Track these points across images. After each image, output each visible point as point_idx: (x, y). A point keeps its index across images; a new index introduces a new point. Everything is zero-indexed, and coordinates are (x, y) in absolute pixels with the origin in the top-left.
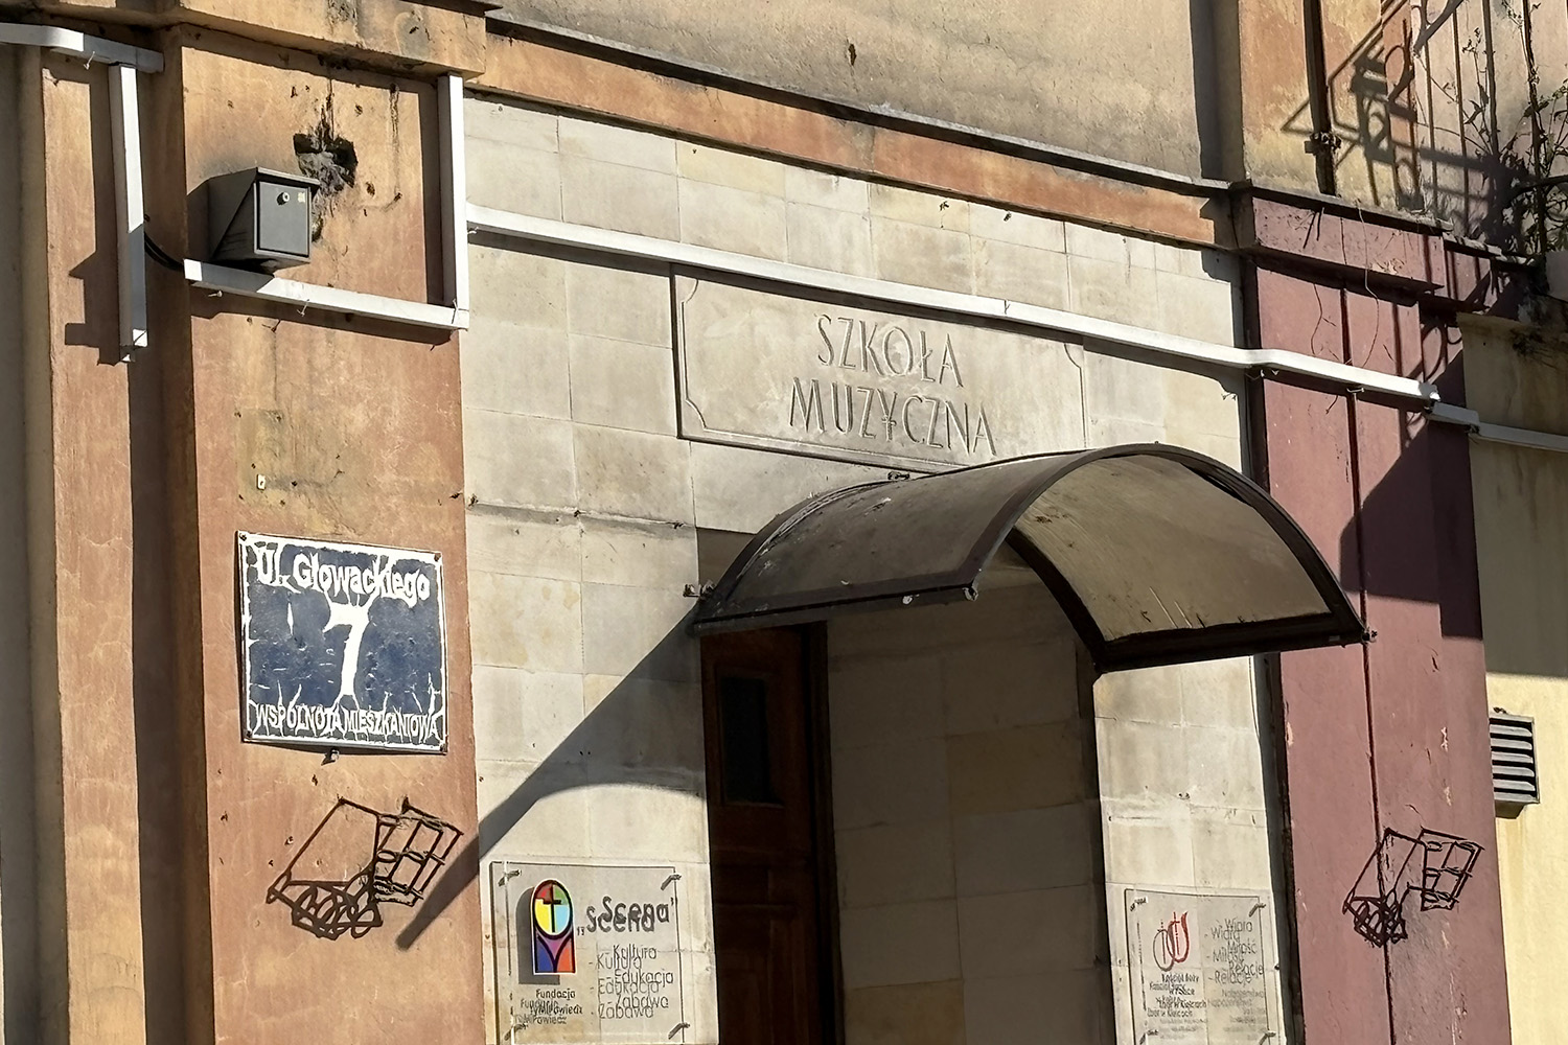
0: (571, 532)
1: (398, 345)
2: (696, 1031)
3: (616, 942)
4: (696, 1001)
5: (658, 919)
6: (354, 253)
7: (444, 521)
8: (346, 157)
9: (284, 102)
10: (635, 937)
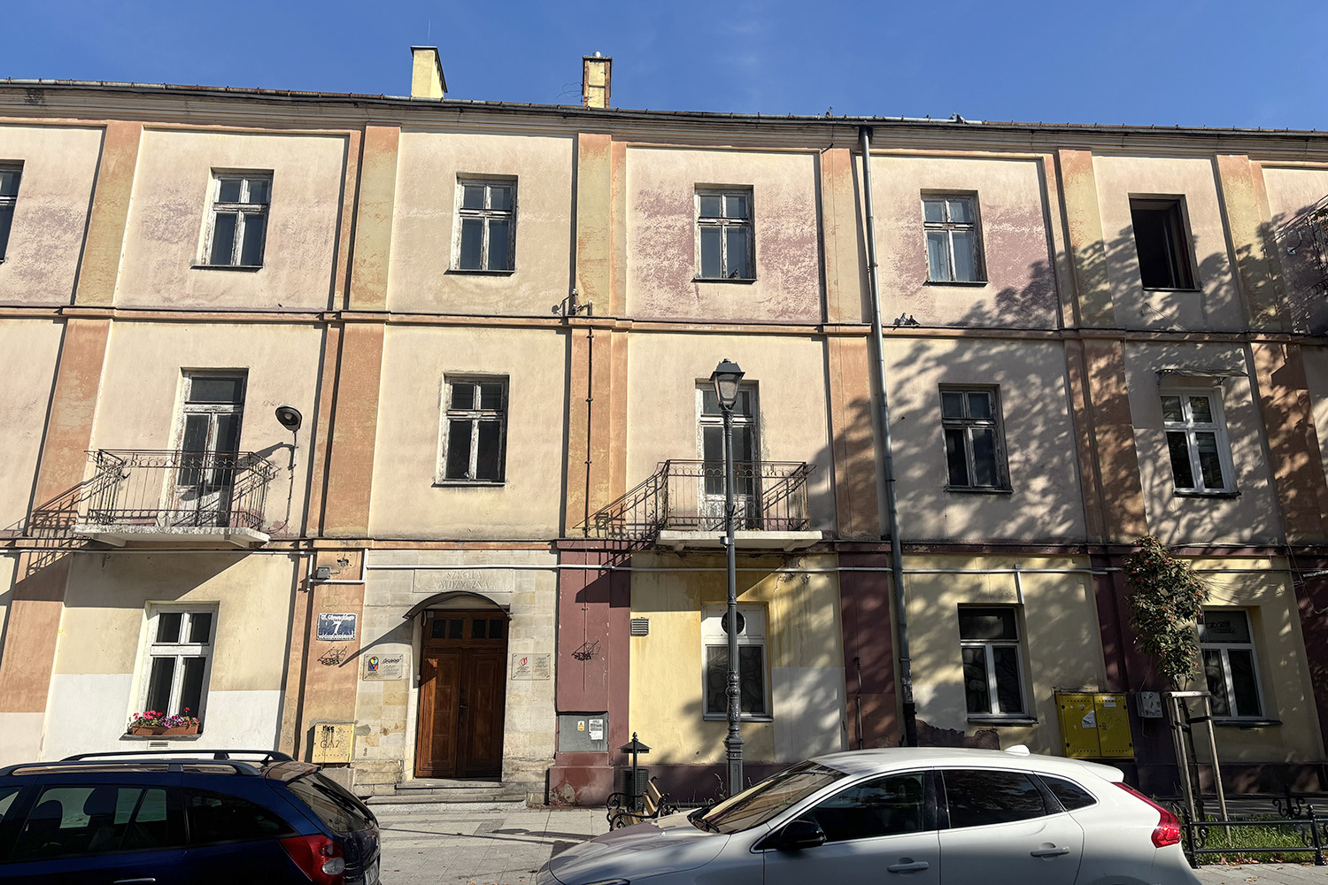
1: (353, 586)
2: (404, 677)
3: (389, 664)
4: (404, 672)
5: (397, 661)
6: (348, 573)
7: (358, 609)
8: (348, 561)
9: (336, 556)
10: (392, 664)
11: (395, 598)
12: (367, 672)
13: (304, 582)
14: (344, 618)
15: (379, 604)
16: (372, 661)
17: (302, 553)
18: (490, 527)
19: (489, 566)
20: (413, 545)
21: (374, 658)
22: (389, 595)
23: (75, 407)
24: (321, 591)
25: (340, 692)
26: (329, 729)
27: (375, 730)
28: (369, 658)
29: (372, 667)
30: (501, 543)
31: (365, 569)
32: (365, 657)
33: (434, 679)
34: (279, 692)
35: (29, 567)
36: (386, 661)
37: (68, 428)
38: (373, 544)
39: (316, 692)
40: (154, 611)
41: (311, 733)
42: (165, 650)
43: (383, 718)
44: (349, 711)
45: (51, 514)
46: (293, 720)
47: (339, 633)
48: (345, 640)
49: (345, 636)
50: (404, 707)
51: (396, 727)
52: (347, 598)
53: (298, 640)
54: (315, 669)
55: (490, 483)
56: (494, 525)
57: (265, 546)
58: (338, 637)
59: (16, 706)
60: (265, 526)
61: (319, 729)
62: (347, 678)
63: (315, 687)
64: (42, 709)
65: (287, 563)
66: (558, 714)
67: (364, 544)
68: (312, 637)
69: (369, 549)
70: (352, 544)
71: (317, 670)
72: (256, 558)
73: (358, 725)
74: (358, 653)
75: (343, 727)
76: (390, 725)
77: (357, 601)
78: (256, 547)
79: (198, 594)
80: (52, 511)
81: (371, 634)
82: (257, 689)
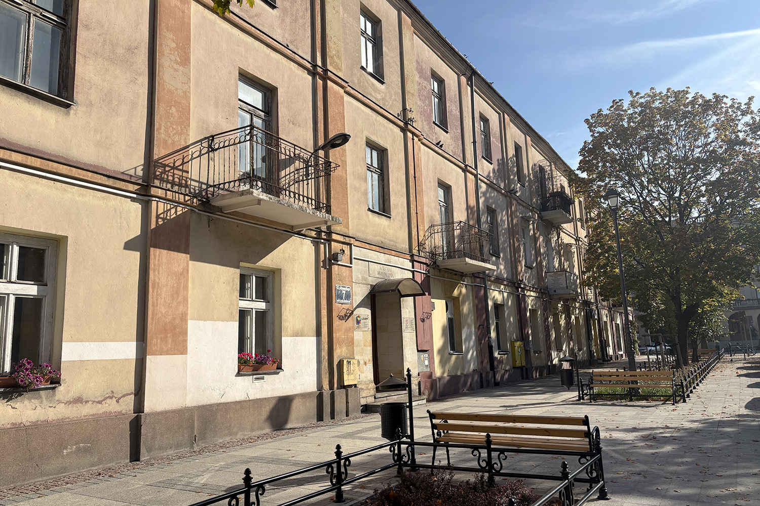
0: (361, 285)
1: (348, 268)
2: (370, 329)
4: (370, 326)
5: (367, 319)
6: (344, 260)
7: (351, 284)
8: (344, 251)
9: (339, 246)
10: (365, 321)
12: (356, 326)
13: (324, 261)
14: (346, 289)
15: (358, 282)
17: (322, 241)
18: (388, 241)
19: (393, 265)
21: (359, 317)
22: (361, 277)
24: (335, 269)
25: (347, 338)
26: (348, 363)
27: (362, 362)
28: (356, 317)
29: (358, 322)
30: (396, 253)
31: (353, 258)
32: (355, 315)
34: (315, 338)
36: (363, 319)
39: (339, 338)
43: (364, 355)
44: (352, 351)
47: (345, 299)
48: (347, 303)
49: (347, 301)
50: (371, 348)
51: (369, 361)
52: (346, 276)
53: (324, 302)
54: (336, 322)
55: (387, 215)
59: (165, 349)
61: (345, 363)
62: (349, 329)
64: (184, 352)
65: (311, 246)
66: (418, 351)
67: (350, 241)
68: (334, 301)
69: (353, 245)
70: (347, 240)
74: (352, 312)
75: (354, 361)
77: (350, 279)
81: (356, 300)
82: (305, 336)
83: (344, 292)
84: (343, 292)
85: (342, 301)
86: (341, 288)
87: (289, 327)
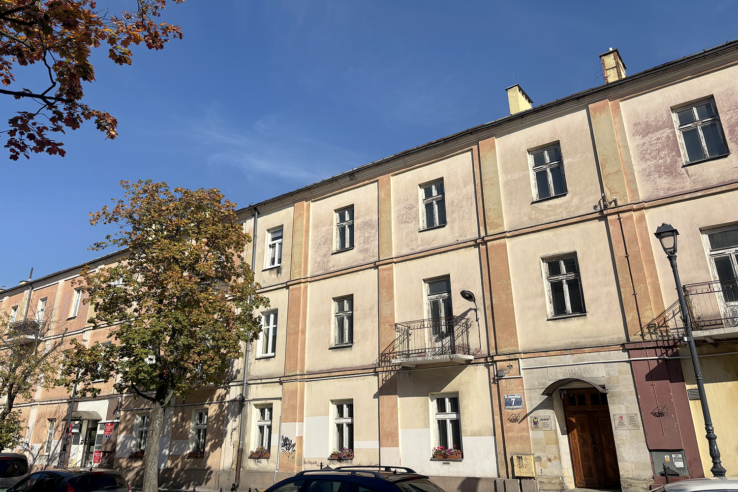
0: (537, 390)
1: (517, 379)
2: (553, 429)
3: (544, 422)
4: (553, 426)
5: (548, 419)
6: (513, 373)
7: (522, 391)
8: (512, 366)
9: (506, 364)
10: (545, 421)
11: (539, 384)
12: (533, 426)
13: (494, 379)
14: (516, 397)
15: (532, 388)
16: (535, 420)
17: (490, 364)
18: (583, 339)
19: (587, 362)
20: (543, 354)
21: (535, 418)
22: (536, 383)
23: (387, 305)
24: (502, 382)
25: (522, 437)
26: (520, 458)
27: (544, 459)
28: (532, 419)
29: (536, 423)
30: (591, 349)
31: (521, 370)
32: (531, 417)
33: (576, 429)
34: (493, 437)
35: (383, 380)
36: (541, 420)
37: (386, 315)
38: (522, 356)
39: (510, 437)
40: (433, 398)
41: (512, 459)
42: (442, 417)
43: (547, 452)
44: (528, 447)
45: (387, 355)
46: (503, 452)
47: (515, 405)
48: (518, 408)
49: (519, 407)
50: (557, 446)
51: (555, 458)
52: (515, 386)
53: (496, 409)
54: (507, 425)
55: (579, 314)
56: (586, 338)
57: (472, 362)
58: (515, 407)
59: (388, 444)
60: (471, 352)
61: (515, 457)
62: (524, 429)
63: (509, 434)
64: (397, 446)
65: (484, 369)
66: (650, 451)
67: (518, 356)
68: (503, 408)
69: (521, 359)
70: (512, 357)
71: (508, 425)
72: (470, 368)
73: (534, 456)
74: (527, 416)
75: (526, 456)
76: (552, 456)
77: (520, 387)
78: (469, 362)
79: (448, 389)
80: (387, 354)
81: (531, 405)
82: (483, 436)
83: (514, 400)
84: (512, 399)
85: (512, 407)
86: (510, 397)
87: (468, 430)
